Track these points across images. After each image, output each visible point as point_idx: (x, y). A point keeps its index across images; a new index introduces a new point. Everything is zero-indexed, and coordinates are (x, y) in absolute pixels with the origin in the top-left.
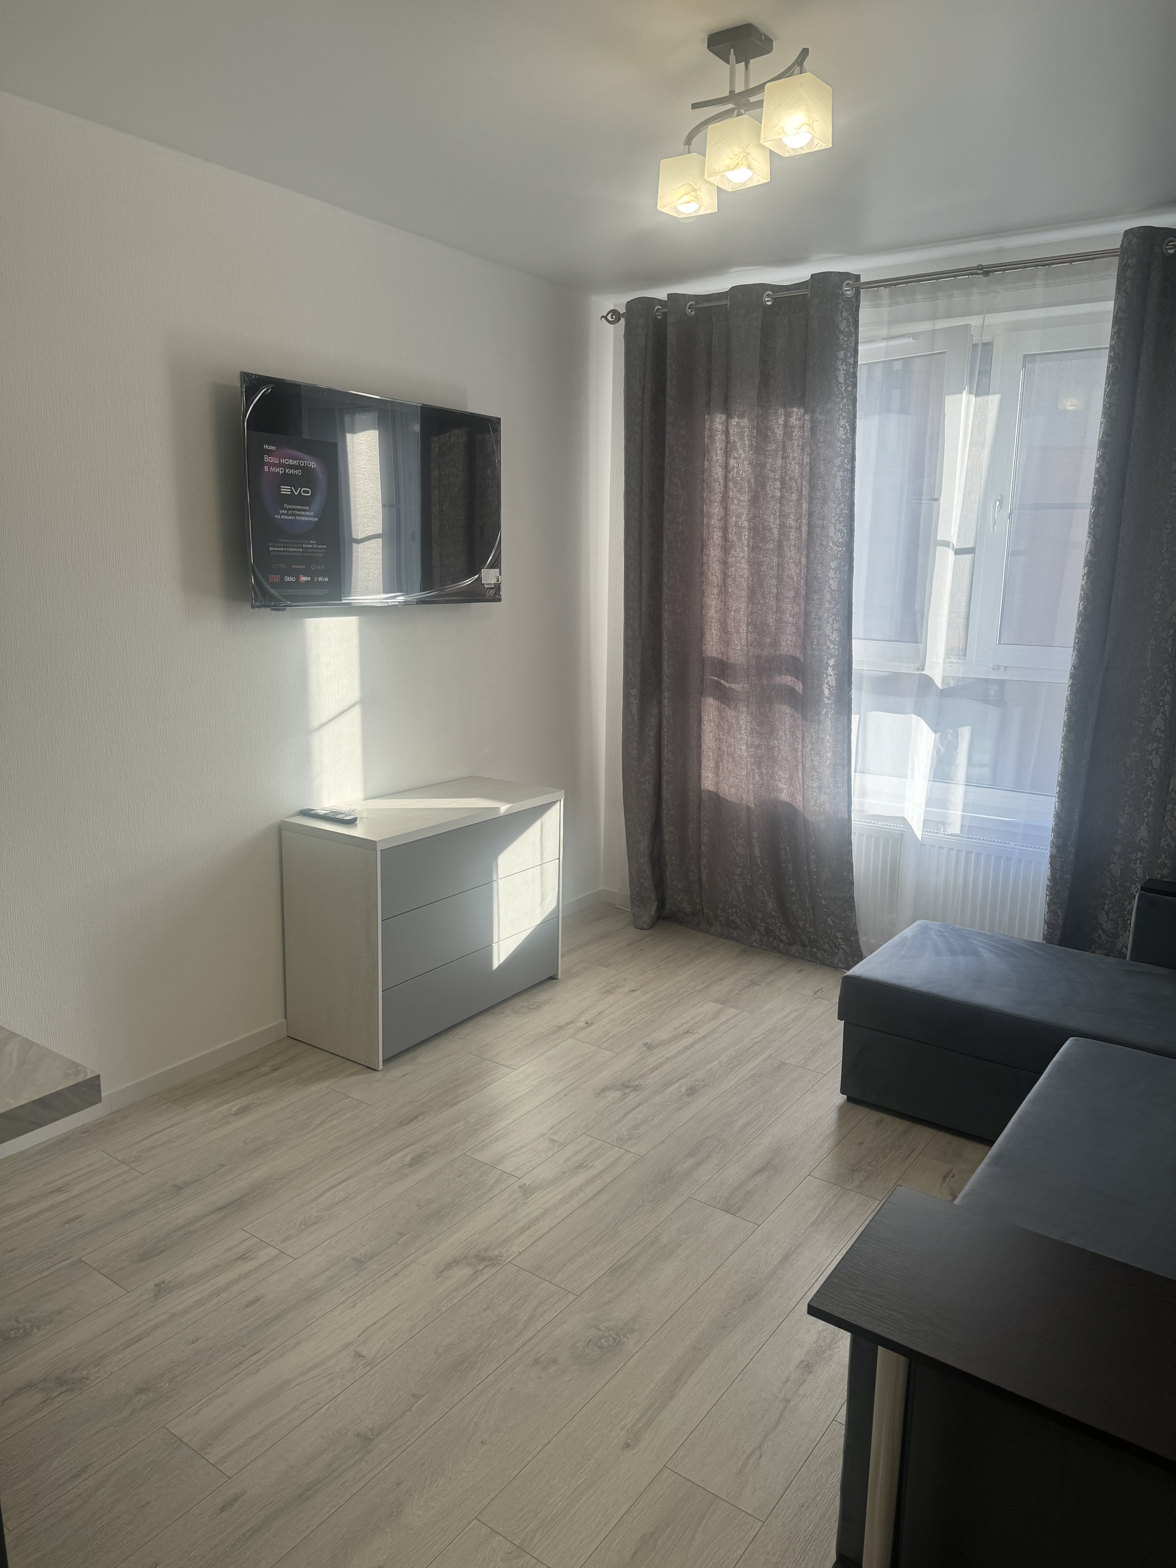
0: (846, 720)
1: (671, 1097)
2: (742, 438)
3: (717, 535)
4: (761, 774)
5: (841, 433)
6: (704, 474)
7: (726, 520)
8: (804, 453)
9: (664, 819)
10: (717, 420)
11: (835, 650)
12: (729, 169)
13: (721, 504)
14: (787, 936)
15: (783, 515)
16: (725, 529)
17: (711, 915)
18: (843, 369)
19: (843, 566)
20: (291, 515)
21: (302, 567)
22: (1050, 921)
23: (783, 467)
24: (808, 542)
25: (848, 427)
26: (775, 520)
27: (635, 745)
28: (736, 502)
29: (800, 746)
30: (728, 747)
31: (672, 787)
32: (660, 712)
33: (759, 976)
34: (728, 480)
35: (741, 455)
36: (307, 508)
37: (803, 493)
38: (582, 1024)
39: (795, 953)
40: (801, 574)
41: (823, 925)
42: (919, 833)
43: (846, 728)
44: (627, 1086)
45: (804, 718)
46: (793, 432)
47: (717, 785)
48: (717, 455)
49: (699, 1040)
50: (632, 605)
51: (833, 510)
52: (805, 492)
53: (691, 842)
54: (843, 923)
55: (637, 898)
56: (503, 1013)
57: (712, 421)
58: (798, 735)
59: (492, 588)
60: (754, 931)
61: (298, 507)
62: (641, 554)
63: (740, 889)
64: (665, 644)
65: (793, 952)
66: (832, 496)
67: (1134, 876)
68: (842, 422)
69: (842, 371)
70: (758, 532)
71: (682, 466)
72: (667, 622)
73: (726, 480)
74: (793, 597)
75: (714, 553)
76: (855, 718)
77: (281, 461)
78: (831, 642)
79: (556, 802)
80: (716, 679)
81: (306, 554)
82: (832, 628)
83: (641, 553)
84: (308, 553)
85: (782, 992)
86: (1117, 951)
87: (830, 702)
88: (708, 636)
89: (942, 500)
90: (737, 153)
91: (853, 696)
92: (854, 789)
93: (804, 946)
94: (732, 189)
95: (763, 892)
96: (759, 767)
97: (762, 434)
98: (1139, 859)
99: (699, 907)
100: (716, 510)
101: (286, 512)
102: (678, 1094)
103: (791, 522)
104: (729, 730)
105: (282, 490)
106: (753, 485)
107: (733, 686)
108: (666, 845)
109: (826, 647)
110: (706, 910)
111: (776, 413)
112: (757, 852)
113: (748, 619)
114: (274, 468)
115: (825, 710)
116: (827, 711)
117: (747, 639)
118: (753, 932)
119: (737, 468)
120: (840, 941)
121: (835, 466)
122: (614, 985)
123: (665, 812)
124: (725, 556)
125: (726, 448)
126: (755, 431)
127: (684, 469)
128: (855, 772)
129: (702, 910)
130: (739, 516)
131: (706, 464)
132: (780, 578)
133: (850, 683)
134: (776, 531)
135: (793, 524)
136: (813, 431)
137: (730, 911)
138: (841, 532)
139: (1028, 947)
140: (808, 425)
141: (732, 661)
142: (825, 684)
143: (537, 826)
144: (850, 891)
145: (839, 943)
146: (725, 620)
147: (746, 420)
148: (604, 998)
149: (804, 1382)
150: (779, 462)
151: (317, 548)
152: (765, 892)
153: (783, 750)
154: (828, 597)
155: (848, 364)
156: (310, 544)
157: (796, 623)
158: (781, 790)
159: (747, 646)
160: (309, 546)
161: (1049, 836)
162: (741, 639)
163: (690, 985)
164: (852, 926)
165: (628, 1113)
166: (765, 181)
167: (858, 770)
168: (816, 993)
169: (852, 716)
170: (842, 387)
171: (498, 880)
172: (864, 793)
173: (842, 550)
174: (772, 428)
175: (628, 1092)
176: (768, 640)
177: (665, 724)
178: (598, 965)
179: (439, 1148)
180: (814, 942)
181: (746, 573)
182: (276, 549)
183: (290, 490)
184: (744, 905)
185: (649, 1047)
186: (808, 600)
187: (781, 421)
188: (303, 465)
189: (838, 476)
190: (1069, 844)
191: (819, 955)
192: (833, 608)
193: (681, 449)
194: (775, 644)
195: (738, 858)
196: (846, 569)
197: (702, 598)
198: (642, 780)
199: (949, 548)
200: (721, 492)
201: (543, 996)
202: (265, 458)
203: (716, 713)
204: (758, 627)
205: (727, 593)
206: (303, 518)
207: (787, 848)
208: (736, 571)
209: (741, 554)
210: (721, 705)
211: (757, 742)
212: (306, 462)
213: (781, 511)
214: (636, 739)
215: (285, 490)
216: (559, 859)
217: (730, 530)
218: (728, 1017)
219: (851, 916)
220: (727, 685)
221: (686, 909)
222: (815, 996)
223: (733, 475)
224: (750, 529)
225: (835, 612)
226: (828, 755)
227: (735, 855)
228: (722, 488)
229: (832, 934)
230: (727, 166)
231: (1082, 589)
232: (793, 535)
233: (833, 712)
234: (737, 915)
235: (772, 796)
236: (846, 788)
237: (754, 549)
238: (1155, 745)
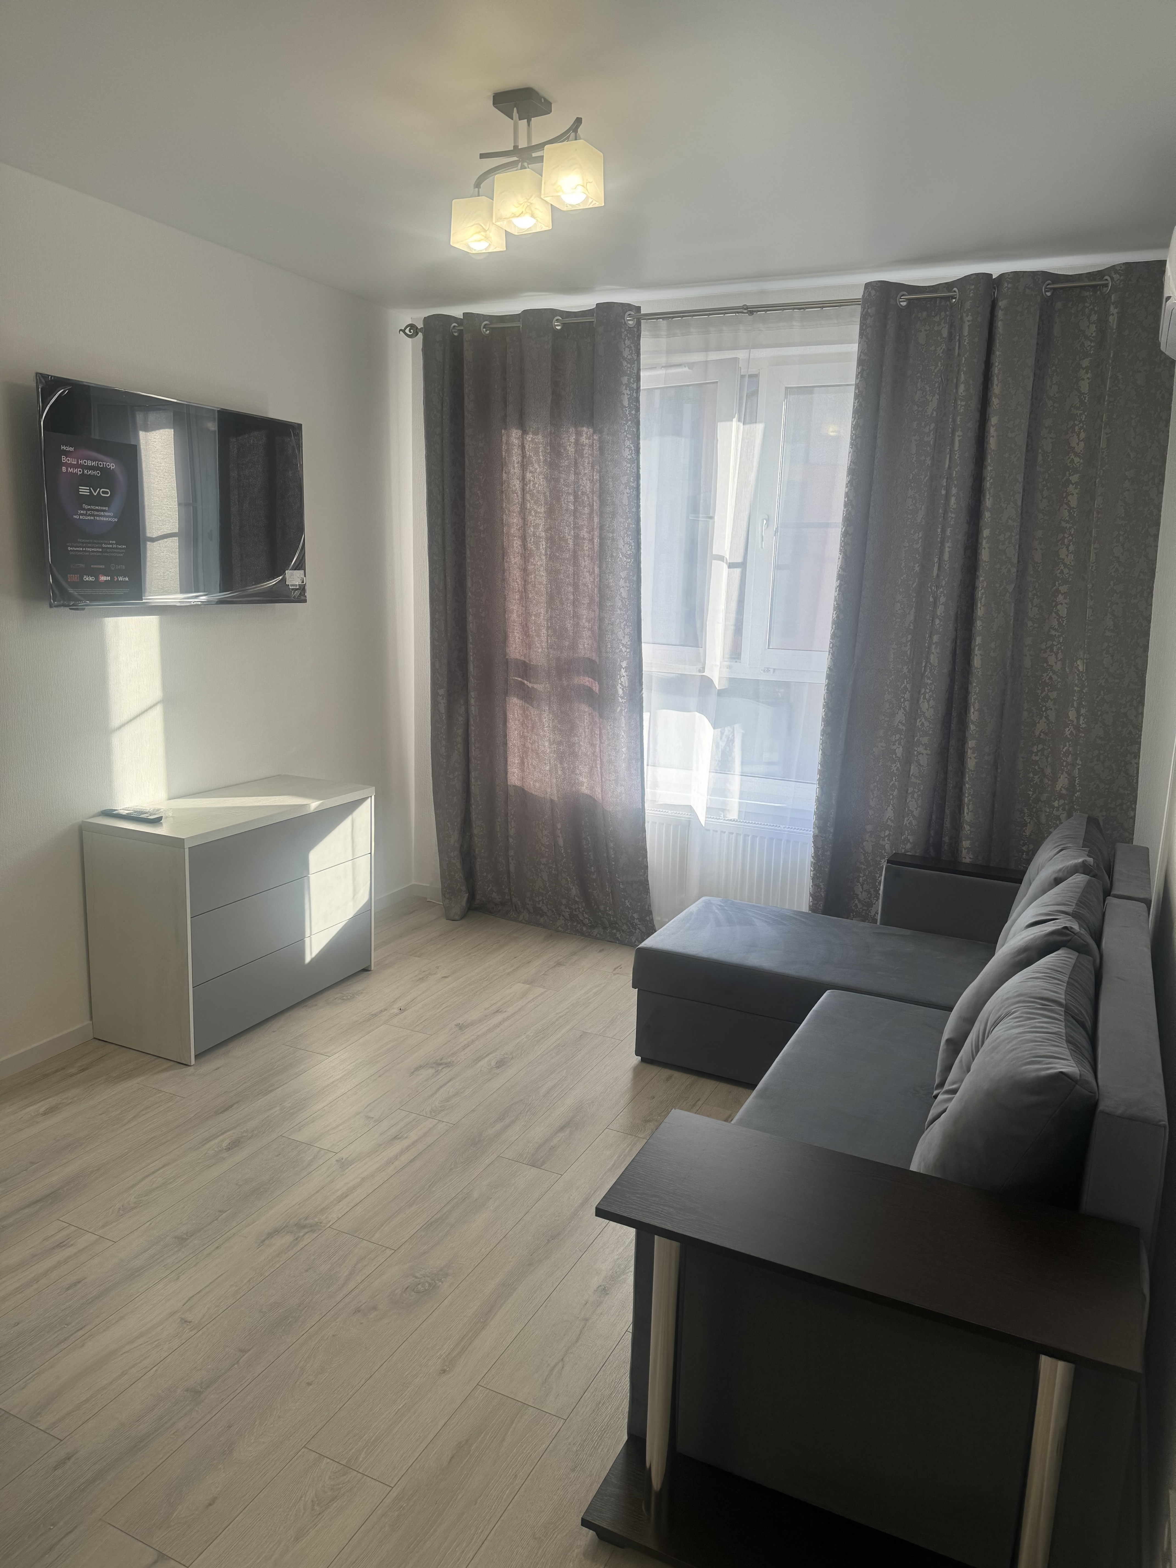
0: (638, 718)
1: (481, 1071)
2: (537, 453)
3: (517, 543)
4: (563, 769)
5: (626, 453)
6: (502, 486)
7: (524, 530)
8: (594, 471)
9: (473, 814)
10: (513, 435)
11: (627, 653)
12: (515, 216)
13: (520, 514)
14: (589, 920)
15: (577, 527)
16: (524, 539)
17: (520, 904)
18: (627, 394)
19: (632, 576)
20: (90, 515)
21: (101, 567)
22: (814, 893)
23: (576, 483)
24: (600, 553)
25: (633, 448)
26: (570, 531)
27: (444, 743)
28: (533, 513)
29: (598, 742)
30: (532, 744)
31: (479, 783)
32: (467, 712)
33: (564, 957)
34: (525, 492)
35: (536, 469)
36: (107, 509)
37: (594, 507)
38: (396, 1011)
39: (597, 935)
40: (594, 583)
41: (621, 907)
42: (703, 820)
43: (639, 724)
44: (440, 1064)
45: (601, 716)
46: (583, 449)
47: (523, 780)
48: (514, 468)
49: (508, 1018)
50: (437, 607)
51: (621, 524)
52: (596, 507)
53: (499, 835)
54: (639, 904)
55: (448, 891)
56: (316, 1005)
57: (508, 436)
58: (596, 732)
59: (297, 589)
60: (560, 916)
61: (97, 508)
62: (444, 560)
63: (545, 877)
64: (470, 646)
65: (595, 934)
66: (620, 511)
67: (883, 852)
68: (628, 443)
69: (626, 395)
70: (555, 542)
71: (481, 477)
72: (471, 626)
73: (524, 492)
74: (588, 603)
75: (514, 560)
76: (646, 716)
77: (80, 462)
78: (623, 645)
79: (366, 798)
80: (519, 679)
81: (106, 554)
82: (624, 632)
83: (445, 558)
84: (108, 552)
85: (585, 970)
86: (871, 918)
87: (624, 701)
88: (511, 640)
89: (716, 518)
90: (522, 202)
91: (644, 695)
92: (647, 781)
93: (605, 928)
94: (519, 233)
95: (567, 880)
96: (561, 764)
97: (555, 450)
98: (886, 836)
99: (507, 897)
100: (514, 520)
101: (84, 512)
102: (488, 1067)
103: (584, 533)
104: (533, 728)
105: (80, 490)
106: (549, 498)
107: (535, 686)
108: (476, 839)
109: (619, 651)
110: (514, 900)
111: (568, 432)
112: (561, 842)
113: (547, 624)
114: (72, 469)
115: (619, 708)
116: (621, 710)
117: (547, 642)
118: (558, 917)
119: (533, 481)
120: (636, 921)
121: (622, 483)
122: (426, 973)
123: (473, 807)
124: (525, 564)
125: (523, 462)
126: (549, 448)
127: (483, 480)
128: (648, 765)
129: (511, 899)
130: (536, 526)
131: (504, 476)
132: (576, 586)
133: (641, 684)
134: (571, 542)
135: (586, 535)
136: (601, 449)
137: (537, 899)
138: (630, 544)
139: (795, 916)
140: (597, 445)
141: (534, 663)
142: (619, 685)
143: (348, 822)
144: (645, 874)
145: (636, 924)
146: (526, 624)
147: (540, 437)
148: (417, 985)
149: (601, 1303)
150: (572, 477)
151: (117, 548)
152: (569, 879)
153: (584, 747)
154: (620, 604)
155: (631, 389)
156: (110, 544)
157: (592, 628)
158: (582, 784)
159: (548, 649)
160: (109, 546)
161: (812, 818)
162: (542, 641)
163: (499, 969)
164: (647, 907)
165: (441, 1087)
166: (547, 229)
167: (650, 764)
168: (615, 969)
169: (644, 714)
170: (626, 410)
171: (309, 875)
172: (655, 785)
173: (631, 561)
174: (564, 445)
175: (440, 1068)
176: (567, 643)
177: (472, 723)
178: (411, 955)
179: (256, 1132)
180: (614, 924)
181: (544, 580)
182: (75, 549)
183: (89, 491)
184: (550, 893)
185: (461, 1027)
186: (601, 606)
187: (572, 439)
188: (102, 466)
189: (625, 493)
190: (828, 825)
191: (618, 936)
192: (624, 615)
193: (480, 461)
194: (573, 647)
195: (543, 848)
196: (635, 578)
197: (505, 603)
198: (451, 776)
199: (724, 562)
200: (519, 503)
201: (356, 986)
202: (63, 459)
203: (520, 712)
204: (557, 632)
205: (528, 598)
206: (102, 519)
207: (588, 837)
208: (535, 577)
209: (540, 561)
210: (525, 704)
211: (558, 738)
212: (105, 463)
213: (575, 524)
214: (444, 737)
215: (84, 491)
216: (371, 853)
217: (528, 540)
218: (535, 996)
219: (646, 898)
220: (530, 685)
221: (496, 899)
222: (614, 972)
223: (529, 488)
224: (547, 539)
225: (626, 618)
226: (623, 750)
227: (540, 845)
228: (520, 500)
229: (630, 915)
230: (513, 213)
231: (835, 600)
232: (586, 546)
233: (626, 710)
234: (543, 903)
235: (574, 789)
236: (639, 780)
237: (551, 558)
238: (898, 736)
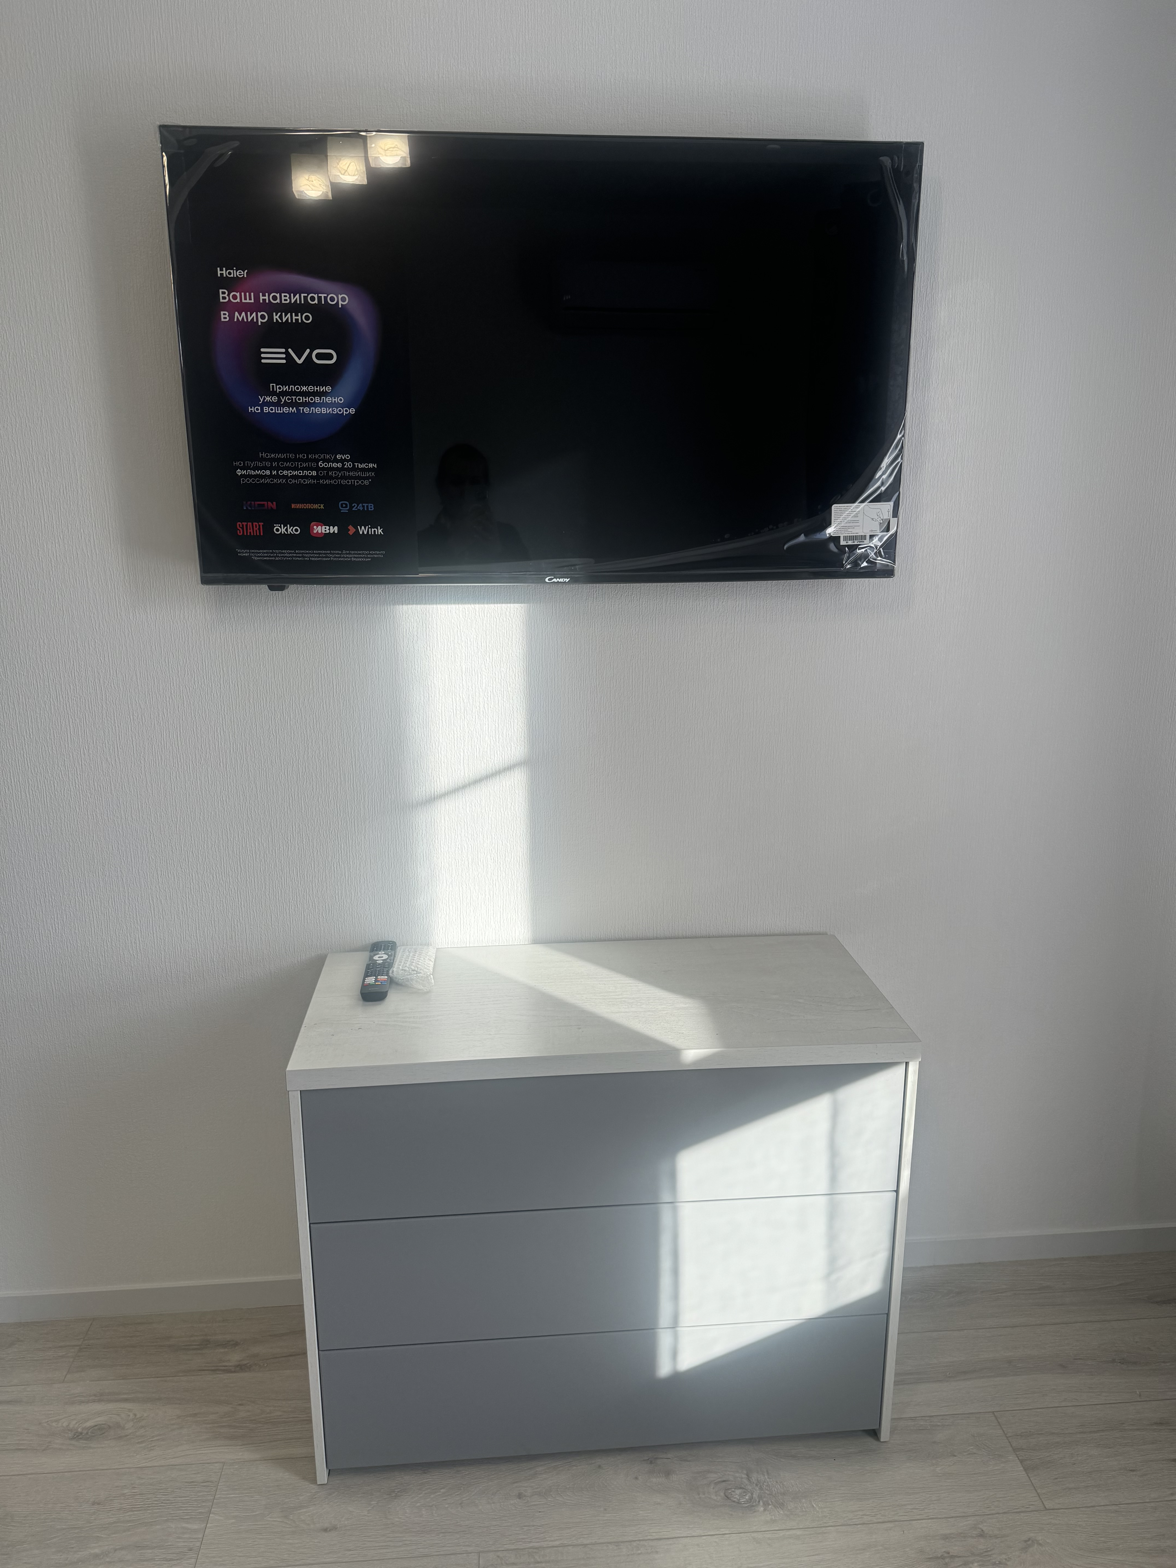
20: (286, 404)
36: (328, 389)
61: (304, 388)
77: (261, 298)
81: (327, 482)
84: (331, 478)
101: (275, 399)
114: (243, 314)
151: (354, 469)
156: (337, 461)
160: (334, 465)
182: (253, 473)
188: (316, 301)
202: (221, 295)
206: (317, 410)
212: (323, 296)
